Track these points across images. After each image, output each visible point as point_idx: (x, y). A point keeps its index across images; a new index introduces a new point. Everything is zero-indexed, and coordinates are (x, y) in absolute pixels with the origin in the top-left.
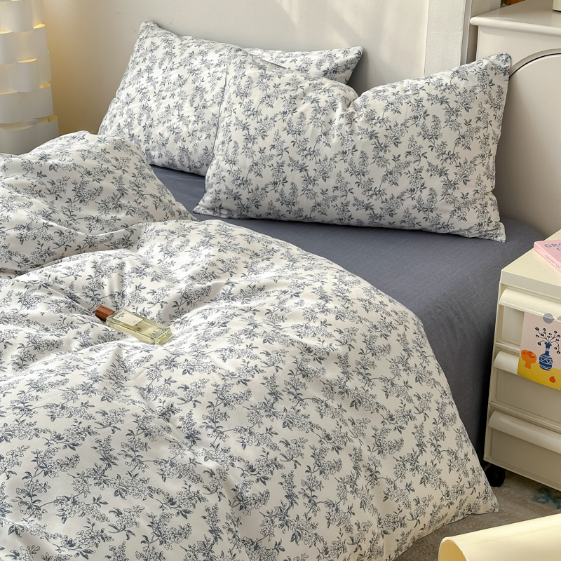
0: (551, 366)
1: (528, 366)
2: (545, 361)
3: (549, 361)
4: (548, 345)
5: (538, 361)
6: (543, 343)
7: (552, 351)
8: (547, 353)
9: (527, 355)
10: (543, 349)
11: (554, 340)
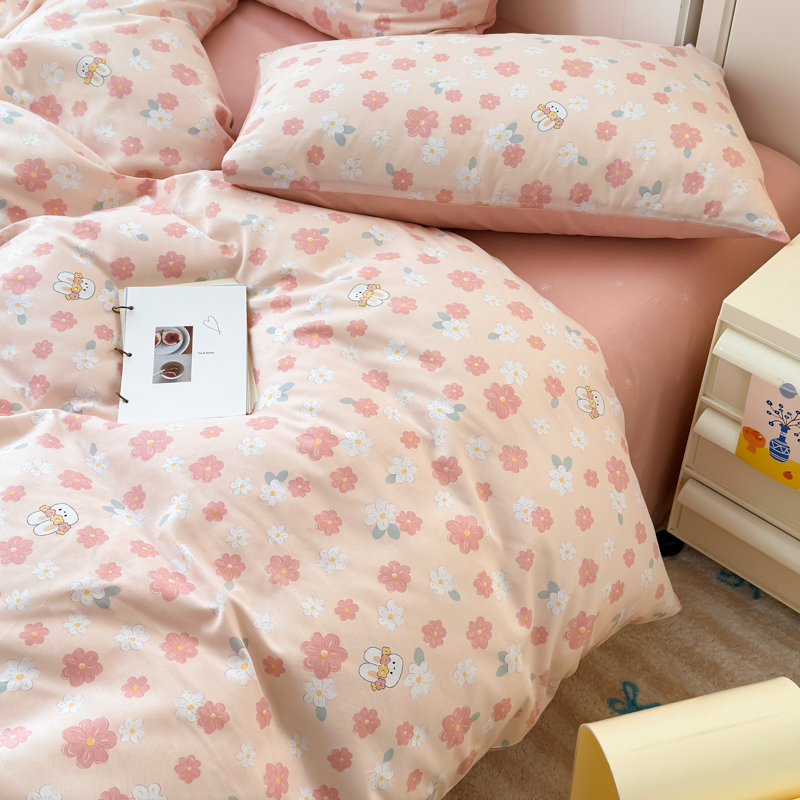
0: (787, 457)
1: (752, 449)
2: (779, 449)
3: (784, 450)
4: (785, 428)
5: (767, 446)
6: (776, 424)
7: (789, 436)
8: (782, 439)
9: (751, 436)
10: (776, 432)
11: (796, 422)
